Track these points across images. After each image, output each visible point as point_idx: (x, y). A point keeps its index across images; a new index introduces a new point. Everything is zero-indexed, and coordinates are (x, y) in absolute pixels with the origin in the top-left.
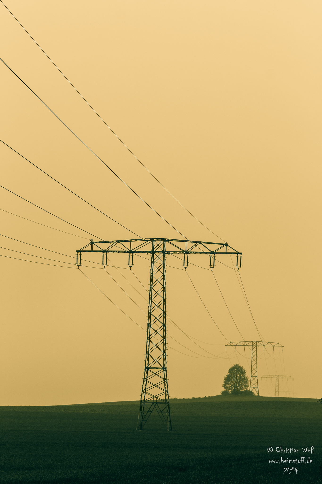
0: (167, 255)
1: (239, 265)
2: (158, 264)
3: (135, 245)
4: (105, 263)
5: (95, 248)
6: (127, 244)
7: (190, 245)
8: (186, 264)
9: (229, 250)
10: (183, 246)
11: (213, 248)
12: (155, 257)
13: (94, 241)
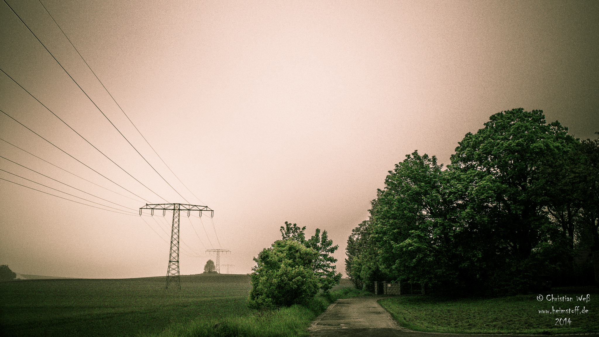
0: (180, 211)
1: (212, 216)
2: (176, 215)
3: (166, 206)
4: (152, 214)
5: (148, 207)
6: (163, 206)
7: (191, 207)
8: (189, 215)
9: (208, 209)
10: (188, 207)
11: (201, 208)
12: (175, 212)
13: (148, 204)
